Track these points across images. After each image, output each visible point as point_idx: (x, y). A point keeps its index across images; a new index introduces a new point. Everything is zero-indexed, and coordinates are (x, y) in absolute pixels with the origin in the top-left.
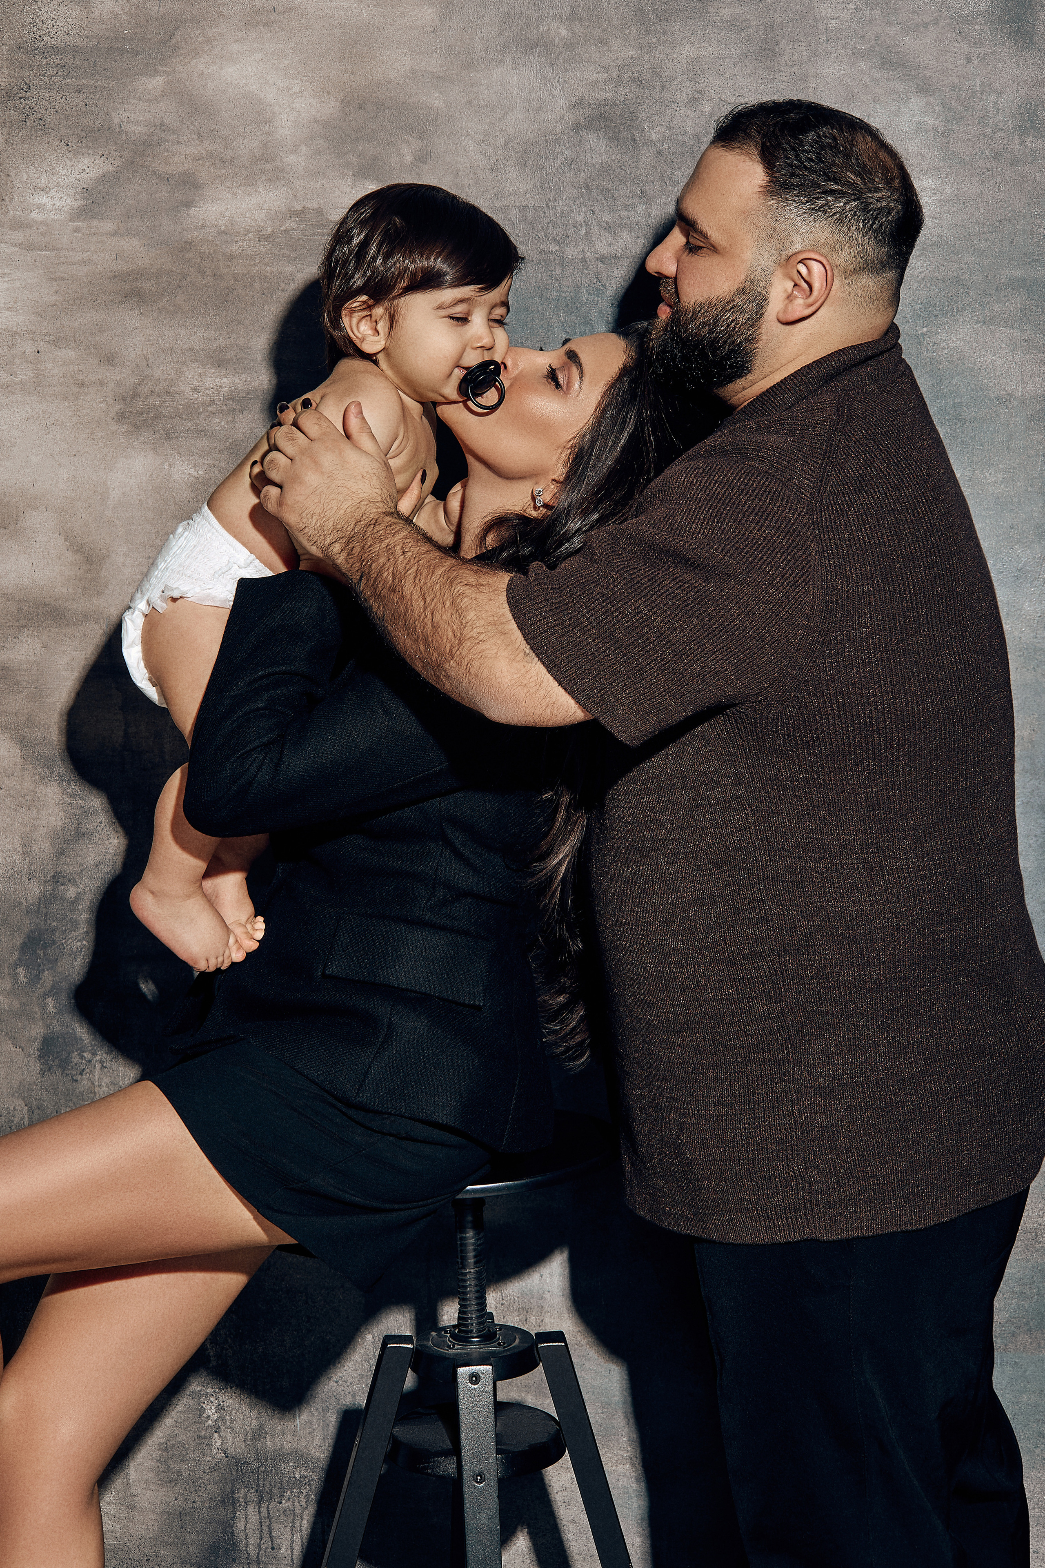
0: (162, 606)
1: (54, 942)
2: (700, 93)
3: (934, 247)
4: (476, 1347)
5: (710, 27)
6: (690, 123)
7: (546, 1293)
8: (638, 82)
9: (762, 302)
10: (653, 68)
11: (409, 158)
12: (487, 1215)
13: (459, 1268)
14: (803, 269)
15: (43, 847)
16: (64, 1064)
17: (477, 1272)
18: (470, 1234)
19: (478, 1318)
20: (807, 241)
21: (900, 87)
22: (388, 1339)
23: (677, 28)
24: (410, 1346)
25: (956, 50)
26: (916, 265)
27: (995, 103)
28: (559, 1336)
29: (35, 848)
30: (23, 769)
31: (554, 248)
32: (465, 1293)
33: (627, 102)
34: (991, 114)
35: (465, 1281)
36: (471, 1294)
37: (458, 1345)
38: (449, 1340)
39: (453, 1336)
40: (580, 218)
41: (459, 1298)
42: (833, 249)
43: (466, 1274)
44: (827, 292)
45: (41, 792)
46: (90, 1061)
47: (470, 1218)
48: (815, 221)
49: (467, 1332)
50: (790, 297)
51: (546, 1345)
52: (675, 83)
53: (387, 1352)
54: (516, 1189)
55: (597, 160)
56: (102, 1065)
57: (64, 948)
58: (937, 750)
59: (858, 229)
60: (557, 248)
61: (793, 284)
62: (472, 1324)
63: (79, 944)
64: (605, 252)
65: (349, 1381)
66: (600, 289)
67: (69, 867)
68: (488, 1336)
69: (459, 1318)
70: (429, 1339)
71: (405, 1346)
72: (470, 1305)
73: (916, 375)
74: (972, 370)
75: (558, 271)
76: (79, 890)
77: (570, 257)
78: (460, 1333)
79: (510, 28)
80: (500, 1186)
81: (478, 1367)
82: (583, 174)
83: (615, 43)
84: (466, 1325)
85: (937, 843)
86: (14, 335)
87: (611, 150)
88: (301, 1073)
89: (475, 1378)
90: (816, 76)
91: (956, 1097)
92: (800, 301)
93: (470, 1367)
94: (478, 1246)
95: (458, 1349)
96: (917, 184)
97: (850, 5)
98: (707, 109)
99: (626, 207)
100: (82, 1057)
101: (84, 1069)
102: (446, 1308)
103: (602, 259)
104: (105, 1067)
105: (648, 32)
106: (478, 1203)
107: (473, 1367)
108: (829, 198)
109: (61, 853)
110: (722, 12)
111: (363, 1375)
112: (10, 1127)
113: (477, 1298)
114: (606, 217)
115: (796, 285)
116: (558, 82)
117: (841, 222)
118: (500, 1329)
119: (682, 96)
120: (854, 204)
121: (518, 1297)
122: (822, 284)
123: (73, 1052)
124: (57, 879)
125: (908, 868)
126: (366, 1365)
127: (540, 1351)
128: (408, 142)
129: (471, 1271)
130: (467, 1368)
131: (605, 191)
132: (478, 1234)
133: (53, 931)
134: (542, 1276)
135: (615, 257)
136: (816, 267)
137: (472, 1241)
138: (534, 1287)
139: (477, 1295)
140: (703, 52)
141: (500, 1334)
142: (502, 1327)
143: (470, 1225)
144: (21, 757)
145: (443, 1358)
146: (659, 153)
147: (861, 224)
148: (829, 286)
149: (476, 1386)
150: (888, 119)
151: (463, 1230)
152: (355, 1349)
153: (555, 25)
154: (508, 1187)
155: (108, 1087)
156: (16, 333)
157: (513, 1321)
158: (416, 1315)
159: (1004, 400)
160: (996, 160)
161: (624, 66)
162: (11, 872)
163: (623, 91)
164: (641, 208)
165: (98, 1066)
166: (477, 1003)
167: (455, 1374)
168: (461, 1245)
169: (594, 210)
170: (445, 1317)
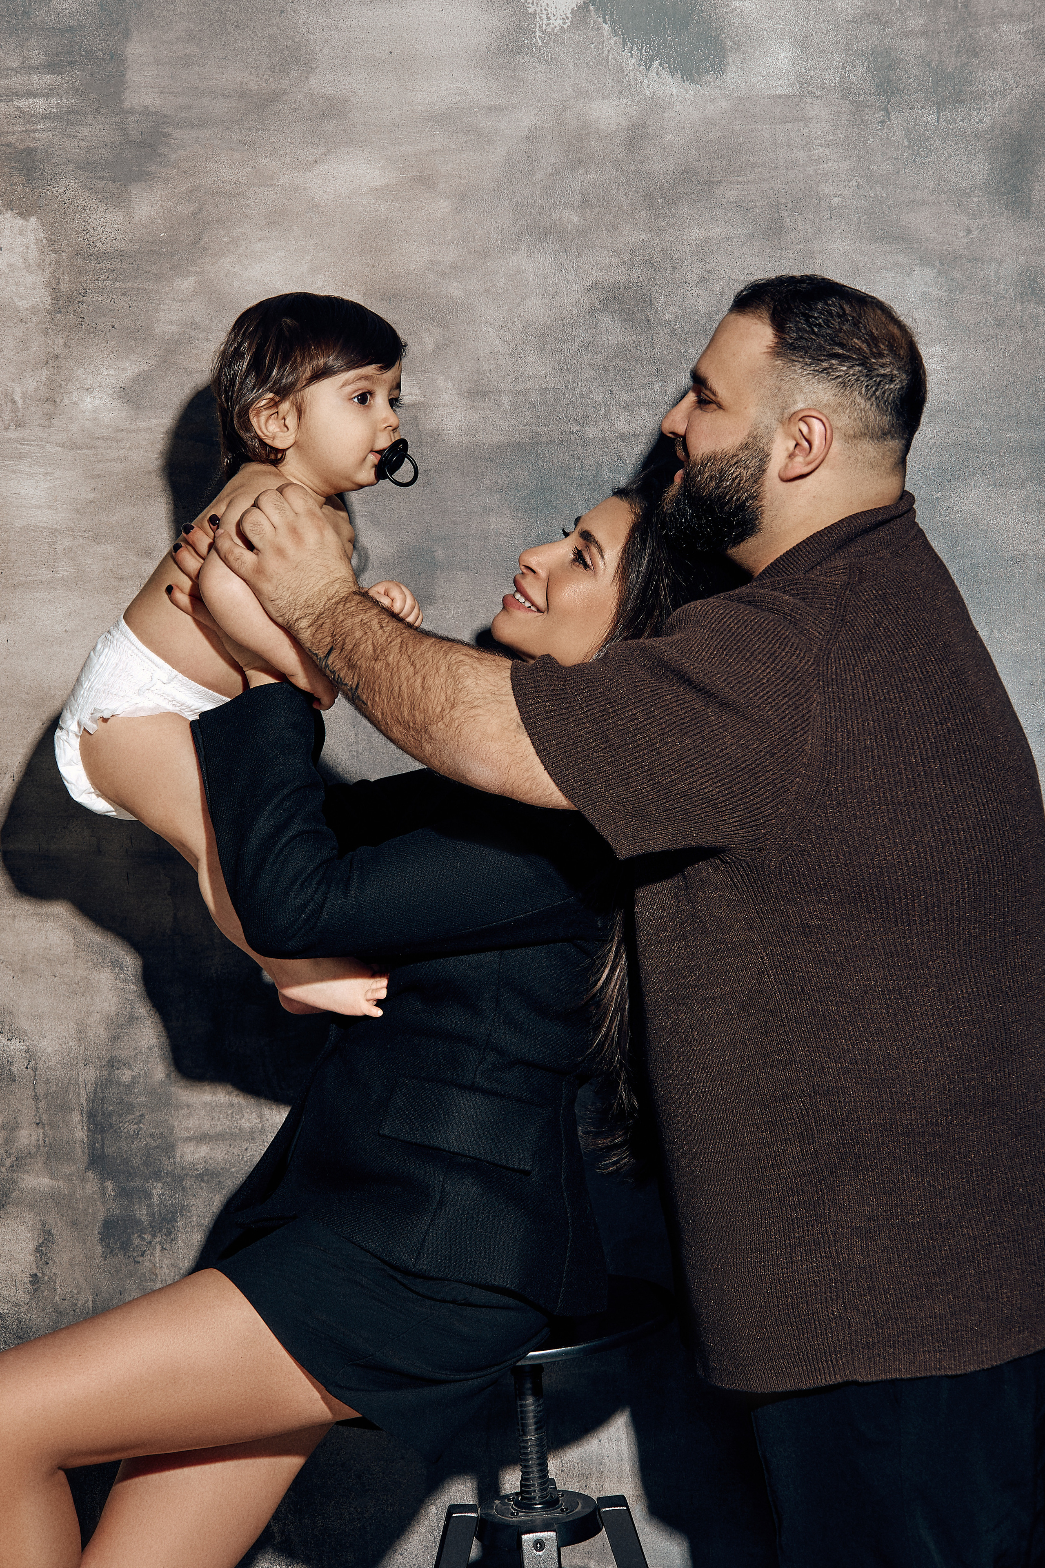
0: (92, 727)
1: (111, 1125)
2: (710, 273)
3: (941, 414)
4: (539, 1513)
5: (717, 208)
6: (701, 303)
7: (606, 1458)
8: (650, 264)
9: (764, 458)
10: (664, 251)
11: (431, 347)
12: (546, 1381)
13: (520, 1436)
14: (805, 429)
15: (98, 1032)
16: (125, 1246)
17: (538, 1439)
18: (530, 1400)
19: (540, 1484)
20: (809, 401)
21: (902, 259)
22: (452, 1509)
23: (685, 211)
24: (474, 1515)
25: (956, 222)
26: (927, 432)
27: (997, 272)
28: (621, 1500)
29: (90, 1034)
30: (76, 957)
31: (576, 428)
32: (527, 1460)
33: (639, 284)
34: (992, 283)
35: (527, 1448)
36: (533, 1462)
37: (522, 1512)
38: (512, 1508)
39: (517, 1503)
40: (599, 399)
41: (521, 1465)
42: (835, 411)
43: (526, 1441)
44: (826, 450)
45: (94, 979)
46: (150, 1243)
47: (529, 1385)
48: (819, 382)
49: (530, 1499)
50: (791, 456)
51: (608, 1509)
52: (686, 264)
53: (451, 1521)
54: (573, 1354)
55: (613, 341)
56: (162, 1247)
57: (121, 1132)
58: (959, 901)
59: (860, 393)
60: (578, 428)
61: (794, 443)
62: (535, 1491)
63: (135, 1127)
64: (625, 430)
65: (414, 1553)
66: (621, 467)
67: (124, 1053)
68: (551, 1503)
69: (522, 1485)
70: (492, 1507)
71: (469, 1515)
72: (532, 1472)
73: (929, 537)
74: (986, 532)
75: (580, 450)
76: (133, 1073)
77: (590, 436)
78: (523, 1500)
79: (524, 217)
80: (558, 1352)
81: (542, 1534)
82: (600, 355)
83: (626, 228)
84: (528, 1492)
85: (962, 991)
86: (54, 532)
87: (626, 331)
88: (359, 1246)
89: (539, 1545)
90: (821, 252)
91: (995, 1244)
92: (799, 459)
93: (535, 1534)
94: (539, 1412)
95: (522, 1516)
96: (923, 351)
97: (851, 183)
98: (717, 288)
99: (643, 386)
100: (143, 1239)
101: (145, 1251)
102: (507, 1477)
103: (623, 437)
104: (165, 1249)
105: (657, 216)
106: (537, 1369)
107: (537, 1534)
108: (833, 362)
109: (115, 1038)
110: (728, 194)
111: (427, 1547)
112: (74, 1311)
113: (539, 1465)
114: (624, 397)
115: (797, 445)
116: (572, 267)
117: (844, 386)
118: (562, 1495)
119: (692, 278)
120: (858, 368)
121: (578, 1463)
122: (821, 443)
123: (133, 1234)
124: (113, 1063)
125: (933, 1015)
126: (431, 1538)
127: (602, 1515)
128: (429, 331)
129: (532, 1437)
130: (531, 1535)
131: (621, 371)
132: (538, 1400)
133: (110, 1115)
134: (600, 1441)
135: (634, 435)
136: (817, 426)
137: (531, 1408)
138: (593, 1453)
139: (538, 1461)
140: (711, 233)
141: (563, 1500)
142: (565, 1493)
143: (530, 1392)
144: (74, 945)
145: (507, 1526)
146: (673, 332)
147: (864, 389)
148: (828, 443)
149: (540, 1553)
150: (894, 291)
151: (522, 1396)
152: (419, 1521)
153: (567, 213)
154: (567, 1353)
155: (169, 1269)
156: (56, 530)
157: (573, 1486)
158: (478, 1485)
159: (1019, 561)
160: (1000, 327)
161: (635, 249)
162: (67, 1058)
163: (635, 273)
164: (657, 387)
165: (158, 1248)
166: (526, 1168)
167: (520, 1541)
168: (522, 1412)
169: (612, 390)
170: (507, 1486)
